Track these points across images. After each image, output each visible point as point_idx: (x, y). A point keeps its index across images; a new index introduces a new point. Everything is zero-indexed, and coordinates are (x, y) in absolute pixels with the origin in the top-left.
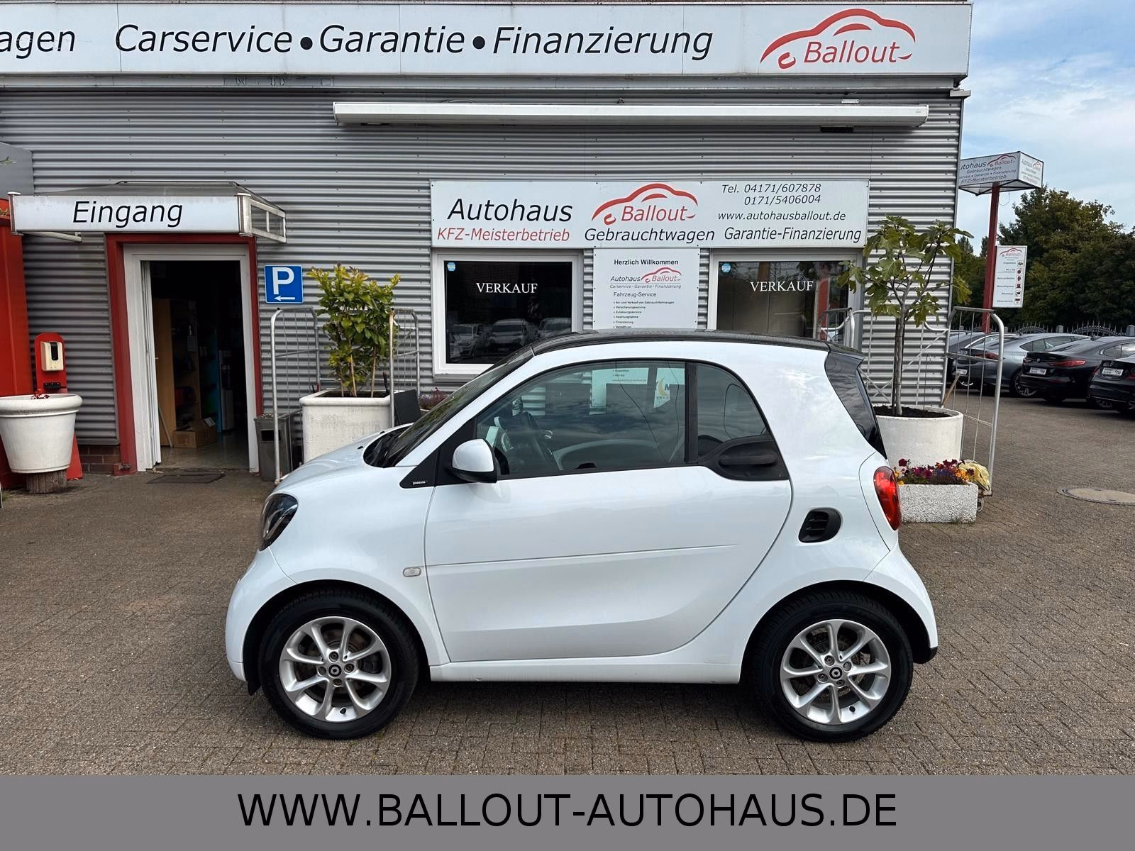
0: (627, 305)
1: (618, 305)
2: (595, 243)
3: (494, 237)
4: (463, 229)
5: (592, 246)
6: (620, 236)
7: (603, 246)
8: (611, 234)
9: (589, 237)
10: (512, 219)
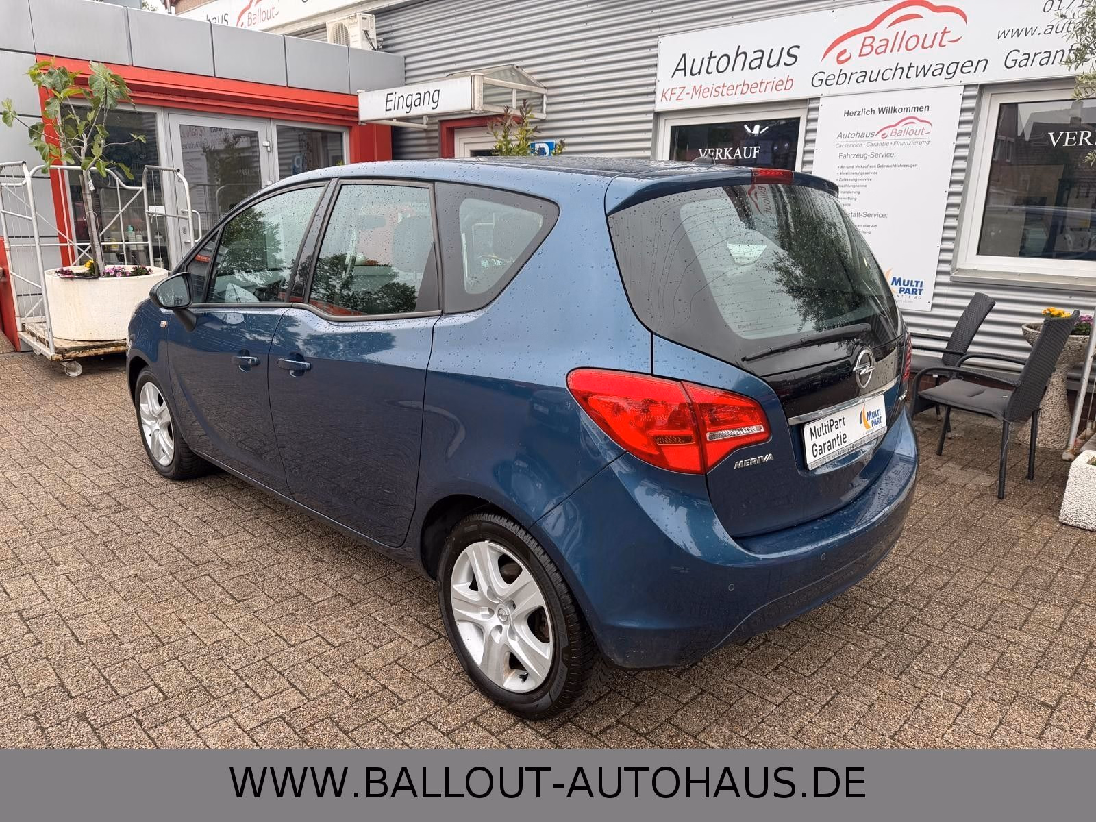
0: (854, 170)
1: (842, 170)
2: (823, 90)
3: (714, 92)
4: (684, 88)
5: (819, 95)
6: (854, 77)
7: (831, 93)
8: (844, 75)
9: (816, 83)
10: (732, 70)
